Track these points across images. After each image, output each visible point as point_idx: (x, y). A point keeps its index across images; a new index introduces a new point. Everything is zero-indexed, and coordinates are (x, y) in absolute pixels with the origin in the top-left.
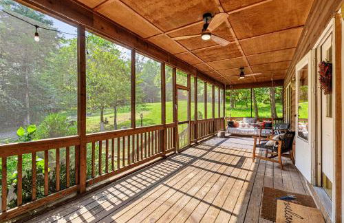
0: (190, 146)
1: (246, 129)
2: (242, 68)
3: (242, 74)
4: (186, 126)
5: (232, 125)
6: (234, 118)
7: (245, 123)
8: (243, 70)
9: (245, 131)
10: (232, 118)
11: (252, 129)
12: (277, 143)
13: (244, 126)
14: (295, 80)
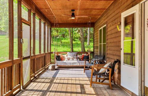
0: (31, 81)
1: (71, 61)
2: (73, 10)
3: (73, 15)
4: (29, 61)
5: (59, 58)
6: (60, 53)
7: (69, 56)
8: (74, 12)
9: (70, 63)
10: (58, 53)
11: (75, 61)
12: (108, 70)
13: (69, 59)
14: (120, 24)
